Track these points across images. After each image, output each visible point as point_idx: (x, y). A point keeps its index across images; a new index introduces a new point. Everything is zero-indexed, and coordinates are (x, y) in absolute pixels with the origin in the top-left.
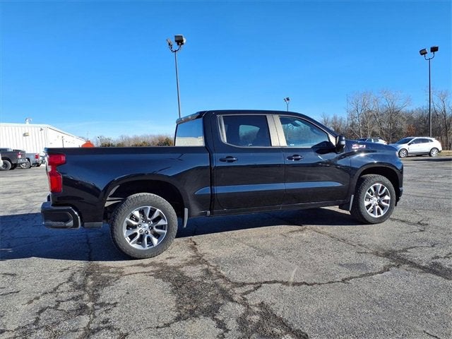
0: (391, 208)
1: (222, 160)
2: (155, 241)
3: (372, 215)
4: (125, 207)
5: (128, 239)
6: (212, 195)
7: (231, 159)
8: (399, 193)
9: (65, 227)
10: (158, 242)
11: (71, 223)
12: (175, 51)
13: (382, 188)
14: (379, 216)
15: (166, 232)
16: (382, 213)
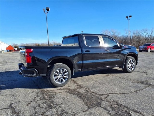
0: (135, 67)
1: (86, 51)
2: (64, 80)
3: (130, 70)
4: (54, 68)
5: (55, 80)
6: (82, 64)
7: (88, 51)
8: (137, 62)
9: (33, 76)
10: (65, 81)
11: (35, 75)
12: (46, 13)
13: (133, 61)
14: (132, 70)
15: (67, 77)
16: (132, 69)
